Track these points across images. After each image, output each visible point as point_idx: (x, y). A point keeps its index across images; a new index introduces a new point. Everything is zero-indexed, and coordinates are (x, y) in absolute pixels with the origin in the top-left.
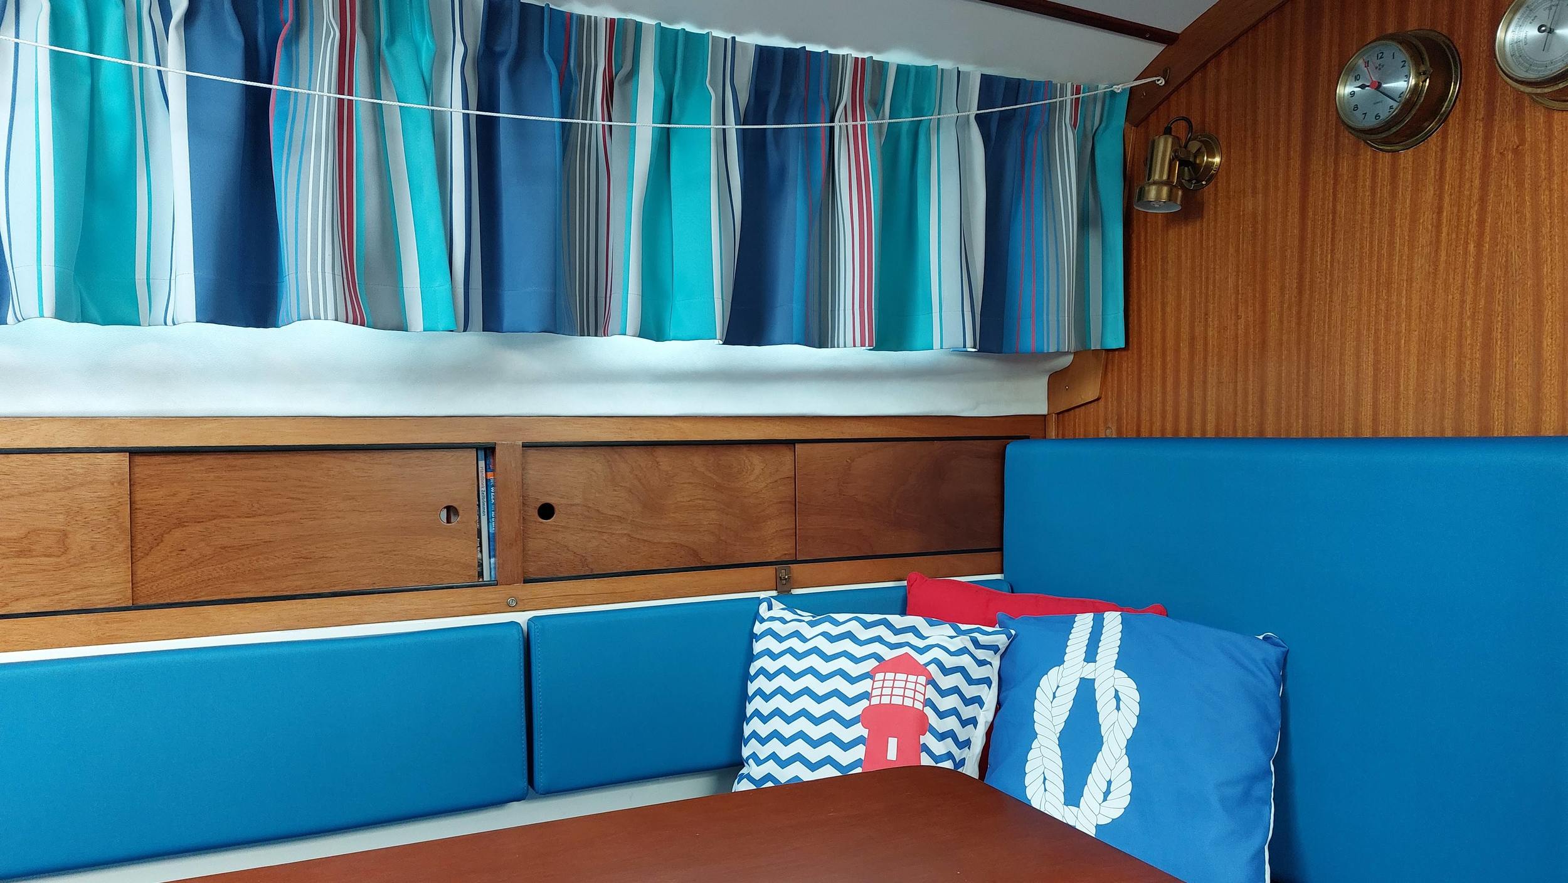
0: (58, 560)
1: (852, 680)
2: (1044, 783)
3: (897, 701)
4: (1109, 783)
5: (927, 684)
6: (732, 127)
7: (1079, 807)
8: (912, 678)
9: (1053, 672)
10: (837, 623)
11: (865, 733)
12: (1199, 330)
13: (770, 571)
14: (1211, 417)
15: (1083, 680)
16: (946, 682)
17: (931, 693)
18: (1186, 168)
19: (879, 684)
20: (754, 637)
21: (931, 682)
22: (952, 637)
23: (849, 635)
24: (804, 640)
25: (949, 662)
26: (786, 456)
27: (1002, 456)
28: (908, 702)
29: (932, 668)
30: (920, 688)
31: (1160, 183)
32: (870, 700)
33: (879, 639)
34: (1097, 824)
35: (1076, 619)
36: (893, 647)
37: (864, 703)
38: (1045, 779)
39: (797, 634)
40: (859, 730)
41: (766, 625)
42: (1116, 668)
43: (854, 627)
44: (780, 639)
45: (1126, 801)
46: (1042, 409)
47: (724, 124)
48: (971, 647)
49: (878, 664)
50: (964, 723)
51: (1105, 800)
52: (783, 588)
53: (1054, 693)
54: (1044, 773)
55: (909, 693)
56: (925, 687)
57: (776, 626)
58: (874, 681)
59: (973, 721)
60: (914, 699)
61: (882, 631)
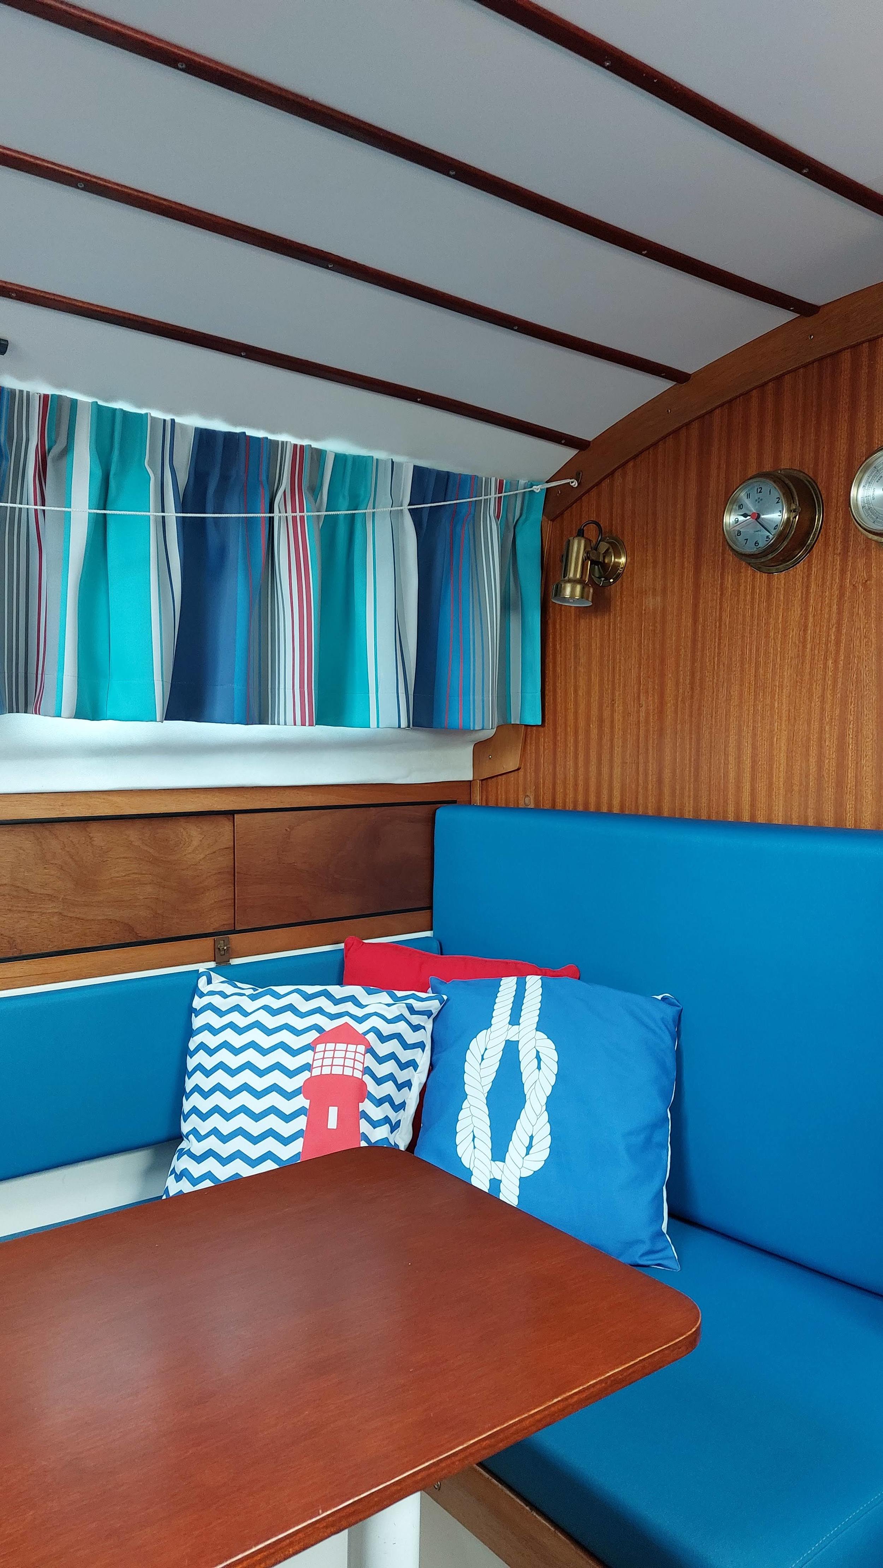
1: (294, 1053)
2: (473, 1140)
3: (337, 1071)
4: (531, 1138)
5: (367, 1052)
6: (172, 515)
7: (504, 1162)
8: (352, 1047)
9: (482, 1035)
10: (278, 996)
11: (306, 1103)
12: (606, 713)
13: (209, 941)
14: (617, 793)
15: (508, 1042)
16: (383, 1049)
17: (370, 1061)
18: (596, 567)
19: (319, 1055)
20: (192, 1011)
21: (370, 1050)
22: (389, 1005)
23: (291, 1008)
24: (246, 1014)
25: (387, 1029)
26: (225, 826)
27: (432, 821)
28: (348, 1072)
29: (371, 1037)
30: (359, 1057)
31: (574, 582)
32: (310, 1071)
33: (320, 1010)
34: (521, 1177)
35: (502, 983)
36: (333, 1017)
37: (306, 1075)
38: (474, 1137)
39: (237, 1008)
40: (301, 1101)
41: (206, 1000)
42: (537, 1030)
43: (295, 999)
44: (220, 1013)
45: (546, 1154)
46: (468, 776)
47: (163, 511)
48: (407, 1014)
49: (319, 1035)
50: (400, 1087)
51: (527, 1154)
52: (221, 958)
53: (483, 1056)
54: (473, 1131)
55: (349, 1063)
56: (364, 1055)
57: (217, 1000)
58: (315, 1053)
59: (408, 1084)
60: (354, 1068)
61: (322, 1002)
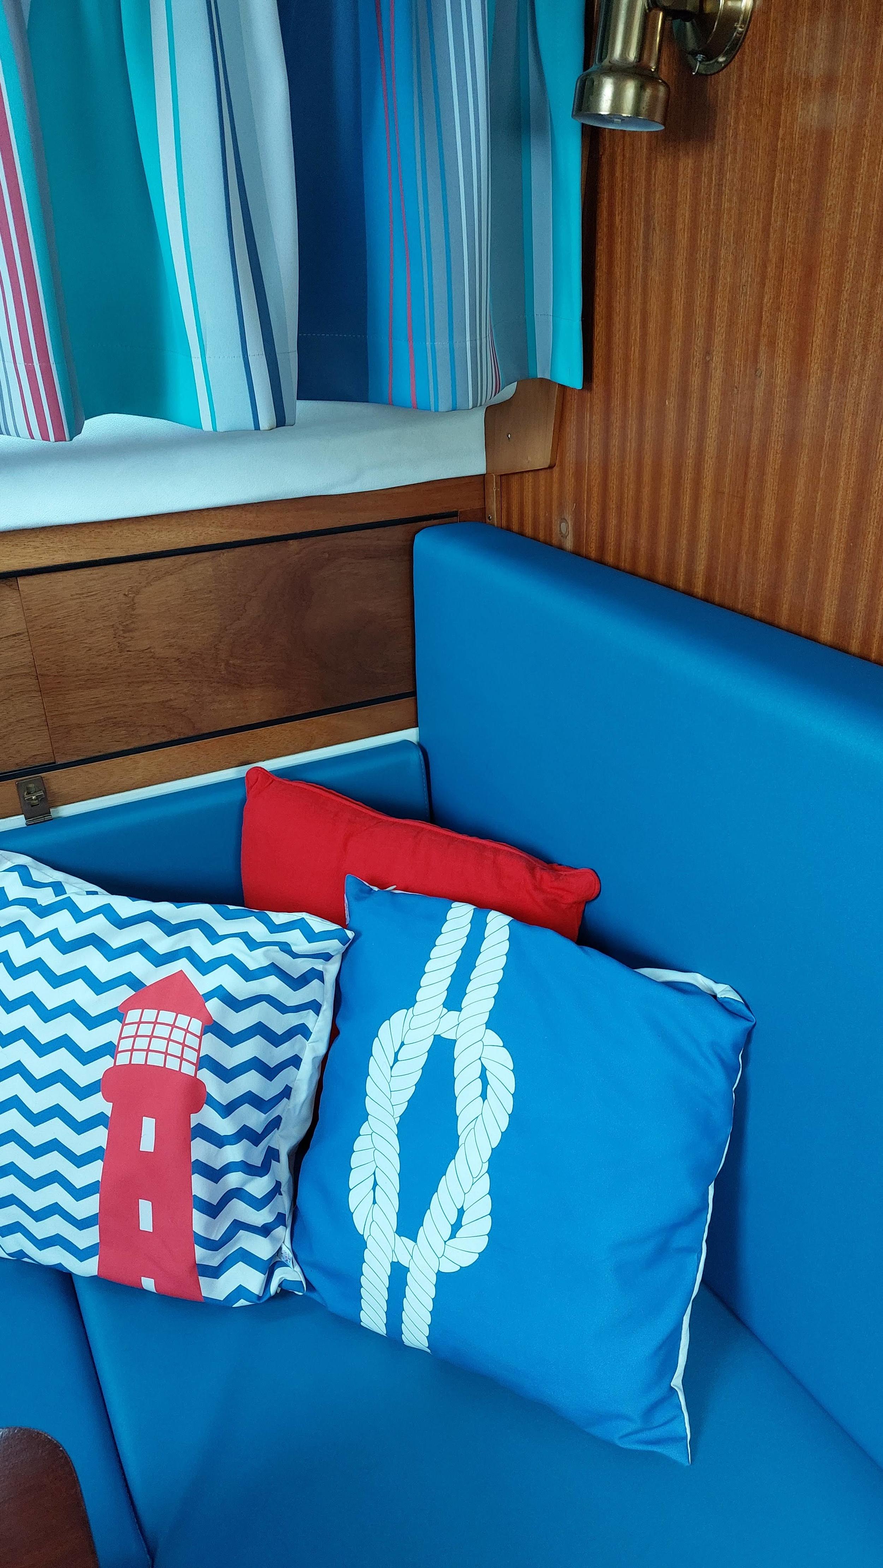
1: (91, 1022)
2: (374, 1189)
3: (156, 1060)
4: (461, 1212)
5: (204, 1031)
7: (415, 1241)
8: (182, 1021)
9: (399, 1016)
10: (78, 915)
11: (107, 1108)
12: (695, 380)
15: (438, 1038)
16: (237, 1022)
17: (212, 1046)
19: (130, 1030)
21: (212, 1028)
23: (93, 940)
25: (244, 989)
27: (408, 551)
28: (173, 1064)
29: (214, 1005)
30: (192, 1041)
31: (621, 72)
32: (114, 1057)
33: (141, 947)
34: (439, 1271)
36: (159, 960)
37: (106, 1062)
38: (375, 1184)
39: (19, 926)
40: (99, 1104)
42: (489, 1025)
43: (106, 922)
45: (482, 1244)
46: (476, 465)
48: (283, 961)
49: (135, 993)
50: (272, 1073)
51: (453, 1236)
53: (396, 1054)
54: (374, 1173)
55: (175, 1049)
56: (200, 1038)
58: (124, 1025)
60: (182, 1058)
61: (147, 932)
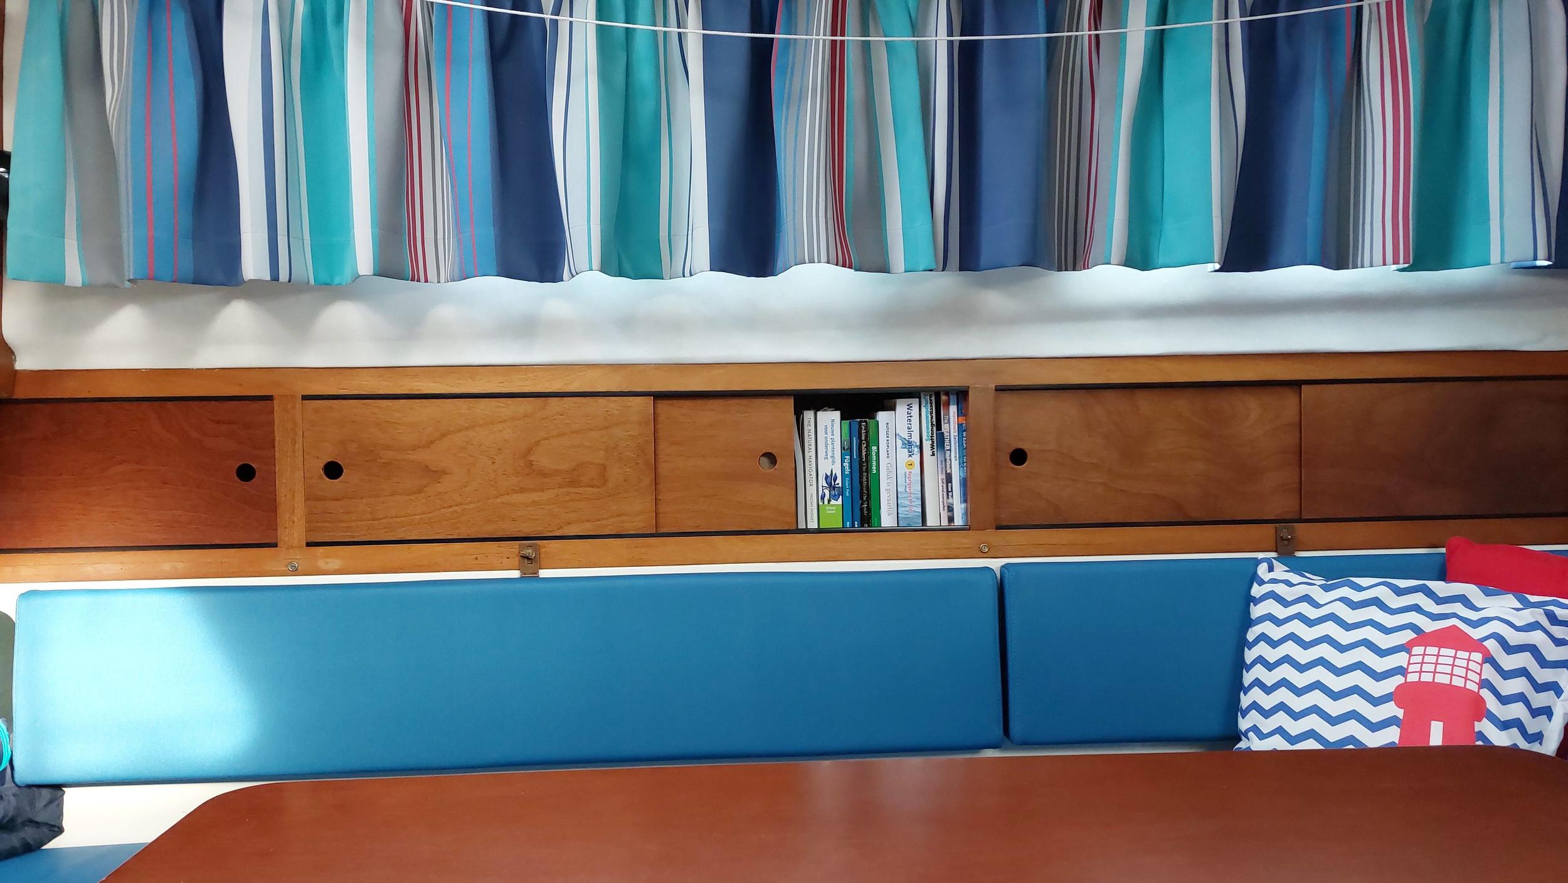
0: (599, 490)
1: (1382, 653)
3: (1442, 679)
5: (1485, 660)
6: (1236, 20)
8: (1461, 654)
10: (1359, 588)
11: (1400, 713)
13: (1269, 529)
16: (1510, 662)
17: (1489, 672)
20: (1250, 600)
21: (1489, 659)
22: (1518, 610)
23: (1376, 602)
24: (1316, 605)
25: (1514, 638)
26: (1289, 401)
28: (1458, 682)
29: (1492, 645)
30: (1474, 667)
32: (1405, 676)
33: (1417, 608)
36: (1434, 617)
37: (1398, 680)
39: (1307, 599)
40: (1392, 709)
41: (1267, 588)
43: (1383, 593)
44: (1285, 603)
47: (1226, 18)
48: (1545, 623)
49: (1416, 636)
50: (1535, 713)
52: (1285, 549)
55: (1460, 672)
56: (1481, 665)
57: (1280, 589)
58: (1411, 655)
59: (1548, 712)
60: (1466, 679)
61: (1419, 599)
